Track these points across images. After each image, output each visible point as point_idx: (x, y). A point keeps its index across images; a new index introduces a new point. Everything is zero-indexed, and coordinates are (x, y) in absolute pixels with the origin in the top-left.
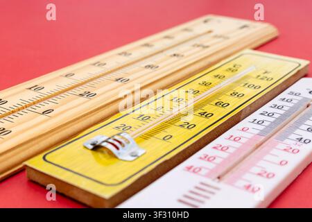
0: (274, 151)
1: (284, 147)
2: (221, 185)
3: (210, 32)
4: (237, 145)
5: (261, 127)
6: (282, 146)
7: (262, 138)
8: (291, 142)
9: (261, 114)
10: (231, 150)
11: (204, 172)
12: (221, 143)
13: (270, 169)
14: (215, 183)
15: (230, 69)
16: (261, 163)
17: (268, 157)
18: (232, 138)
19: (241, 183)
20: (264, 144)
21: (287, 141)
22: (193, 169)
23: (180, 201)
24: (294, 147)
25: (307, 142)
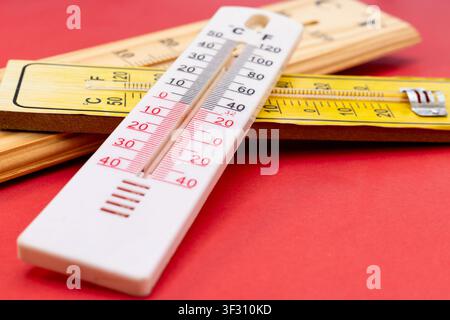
1: (214, 118)
3: (314, 23)
4: (158, 120)
5: (182, 91)
6: (211, 117)
7: (187, 107)
8: (221, 110)
9: (180, 69)
10: (152, 129)
11: (124, 164)
12: (136, 119)
14: (141, 179)
18: (149, 111)
19: (173, 176)
21: (217, 109)
22: (109, 161)
23: (103, 210)
24: (227, 118)
25: (241, 108)
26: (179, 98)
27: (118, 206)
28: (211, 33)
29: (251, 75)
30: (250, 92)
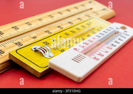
0: (104, 47)
1: (107, 46)
2: (86, 56)
3: (91, 9)
4: (91, 43)
5: (99, 38)
6: (106, 46)
7: (100, 42)
8: (109, 45)
10: (89, 45)
11: (80, 51)
12: (85, 42)
13: (102, 53)
14: (84, 55)
15: (88, 24)
16: (99, 51)
17: (102, 49)
18: (90, 41)
20: (100, 45)
22: (76, 49)
23: (72, 59)
24: (110, 47)
25: (115, 46)
26: (98, 40)
27: (76, 59)
28: (110, 28)
29: (119, 39)
30: (118, 43)
